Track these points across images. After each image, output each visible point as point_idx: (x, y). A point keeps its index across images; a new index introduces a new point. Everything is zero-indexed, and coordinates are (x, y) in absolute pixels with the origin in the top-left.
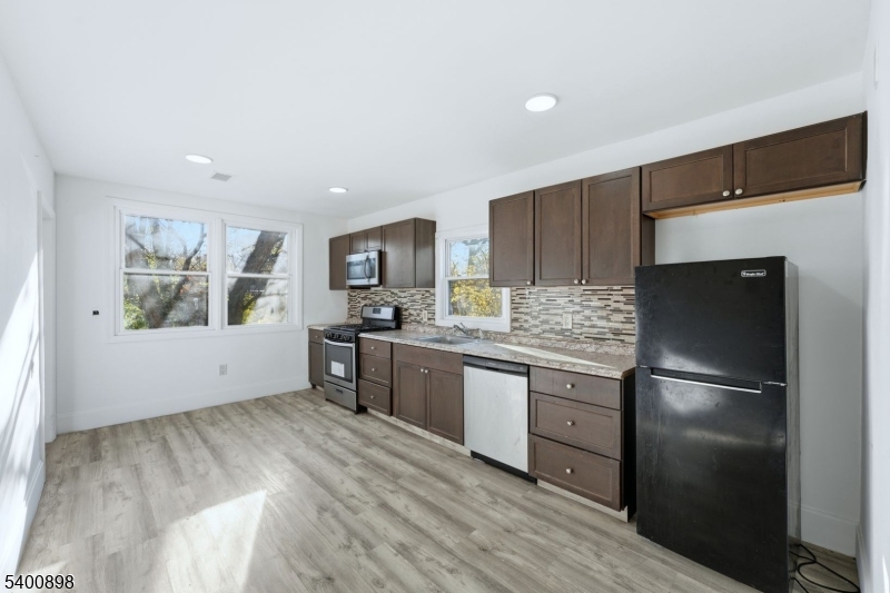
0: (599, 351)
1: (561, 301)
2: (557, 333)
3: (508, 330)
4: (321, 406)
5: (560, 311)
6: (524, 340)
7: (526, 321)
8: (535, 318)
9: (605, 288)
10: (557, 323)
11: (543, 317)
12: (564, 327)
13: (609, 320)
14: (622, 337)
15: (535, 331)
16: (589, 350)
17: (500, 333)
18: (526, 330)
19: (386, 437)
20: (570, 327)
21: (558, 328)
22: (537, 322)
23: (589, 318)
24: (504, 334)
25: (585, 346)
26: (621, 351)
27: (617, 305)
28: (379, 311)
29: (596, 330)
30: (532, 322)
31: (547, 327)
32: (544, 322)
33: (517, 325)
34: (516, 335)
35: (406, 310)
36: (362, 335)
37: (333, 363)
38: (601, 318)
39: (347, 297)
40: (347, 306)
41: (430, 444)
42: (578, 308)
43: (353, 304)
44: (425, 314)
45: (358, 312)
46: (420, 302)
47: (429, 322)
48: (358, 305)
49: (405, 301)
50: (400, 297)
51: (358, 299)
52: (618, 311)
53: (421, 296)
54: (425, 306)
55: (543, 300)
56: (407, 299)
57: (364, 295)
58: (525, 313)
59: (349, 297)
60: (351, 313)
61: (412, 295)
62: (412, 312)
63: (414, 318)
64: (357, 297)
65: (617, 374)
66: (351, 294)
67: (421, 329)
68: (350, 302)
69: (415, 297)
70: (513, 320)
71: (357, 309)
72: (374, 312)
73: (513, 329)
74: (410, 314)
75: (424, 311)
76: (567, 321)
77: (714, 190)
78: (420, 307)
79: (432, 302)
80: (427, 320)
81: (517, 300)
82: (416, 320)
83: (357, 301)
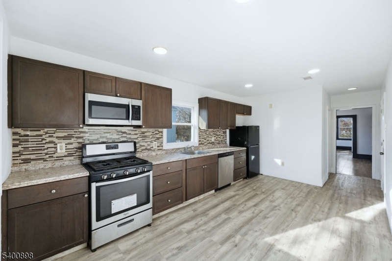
0: (220, 146)
1: (212, 133)
2: (211, 143)
5: (211, 137)
7: (203, 141)
8: (205, 139)
9: (220, 129)
10: (211, 140)
11: (207, 139)
13: (220, 138)
15: (205, 144)
16: (218, 146)
17: (195, 146)
18: (203, 144)
20: (213, 141)
21: (211, 142)
22: (206, 141)
24: (197, 146)
26: (223, 145)
28: (117, 147)
29: (218, 141)
31: (208, 142)
32: (208, 140)
33: (200, 143)
34: (200, 146)
35: (138, 143)
37: (114, 202)
39: (10, 137)
40: (11, 150)
42: (215, 135)
43: (29, 146)
44: (155, 144)
45: (46, 154)
46: (151, 137)
47: (159, 148)
48: (46, 146)
49: (136, 137)
50: (130, 134)
51: (48, 140)
52: (222, 135)
53: (151, 133)
54: (154, 139)
55: (207, 133)
56: (138, 136)
57: (66, 134)
58: (203, 138)
59: (17, 137)
60: (23, 157)
61: (143, 133)
62: (142, 144)
63: (144, 148)
64: (44, 137)
65: (245, 148)
66: (23, 132)
67: (154, 154)
68: (21, 143)
69: (146, 134)
70: (200, 141)
71: (46, 151)
72: (108, 148)
73: (199, 144)
74: (141, 146)
75: (154, 143)
76: (213, 139)
77: (243, 112)
78: (150, 140)
79: (160, 136)
80: (156, 147)
81: (201, 134)
82: (146, 149)
83: (44, 142)
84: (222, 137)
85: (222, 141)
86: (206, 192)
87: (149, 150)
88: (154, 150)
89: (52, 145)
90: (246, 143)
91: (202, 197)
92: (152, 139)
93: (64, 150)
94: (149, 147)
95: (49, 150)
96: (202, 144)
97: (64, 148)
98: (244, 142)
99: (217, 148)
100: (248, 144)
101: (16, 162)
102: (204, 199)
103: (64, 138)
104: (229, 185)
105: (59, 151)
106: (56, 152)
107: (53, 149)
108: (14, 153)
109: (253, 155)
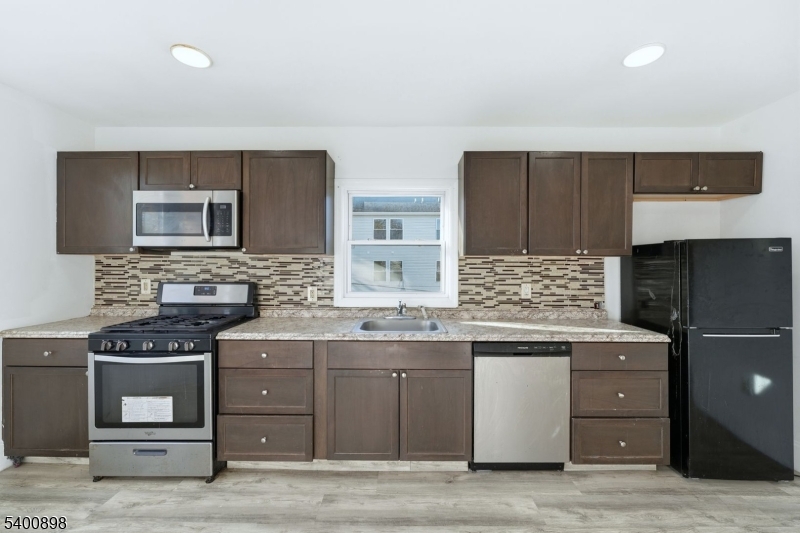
0: (561, 317)
1: (520, 271)
2: (515, 303)
3: (454, 303)
4: (101, 501)
5: (519, 282)
6: (480, 315)
7: (478, 293)
8: (489, 289)
9: (563, 258)
10: (516, 294)
11: (498, 288)
12: (523, 297)
13: (566, 288)
14: (578, 303)
15: (490, 303)
16: (552, 317)
17: (445, 309)
18: (478, 303)
19: (329, 499)
20: (529, 297)
21: (515, 298)
22: (491, 294)
23: (547, 287)
24: (450, 309)
25: (547, 314)
26: (581, 315)
27: (574, 274)
28: (212, 292)
29: (555, 298)
30: (485, 294)
31: (504, 298)
32: (502, 293)
33: (466, 298)
34: (467, 310)
35: (267, 287)
36: (224, 336)
37: (126, 400)
38: (559, 286)
39: (94, 267)
40: (94, 284)
41: (394, 476)
42: (537, 277)
43: (112, 281)
44: (312, 292)
45: (130, 295)
46: (302, 274)
47: (321, 303)
48: (130, 282)
49: (265, 273)
50: (254, 267)
51: (132, 272)
52: (575, 279)
53: (302, 266)
54: (310, 280)
55: (499, 270)
56: (271, 271)
57: (152, 264)
58: (477, 285)
59: (100, 267)
60: (105, 296)
61: (283, 264)
62: (281, 289)
63: (285, 298)
64: (126, 267)
65: (665, 338)
66: (106, 262)
67: (306, 314)
68: (104, 276)
69: (289, 268)
70: (461, 293)
71: (128, 290)
72: (197, 292)
73: (462, 303)
74: (278, 293)
75: (310, 288)
76: (526, 291)
77: (686, 184)
78: (300, 282)
79: (327, 274)
80: (315, 299)
81: (467, 270)
82: (290, 302)
83: (127, 275)
84: (576, 285)
85: (574, 298)
86: (410, 458)
87: (297, 304)
88: (309, 307)
89: (135, 282)
90: (675, 316)
91: (407, 469)
92: (305, 280)
93: (149, 291)
94: (296, 299)
95: (133, 288)
96: (472, 301)
97: (149, 287)
98: (669, 312)
99: (544, 320)
100: (684, 323)
101: (99, 302)
102: (410, 477)
103: (151, 270)
104: (558, 467)
105: (143, 292)
106: (139, 292)
107: (136, 288)
108: (97, 289)
109: (764, 374)
